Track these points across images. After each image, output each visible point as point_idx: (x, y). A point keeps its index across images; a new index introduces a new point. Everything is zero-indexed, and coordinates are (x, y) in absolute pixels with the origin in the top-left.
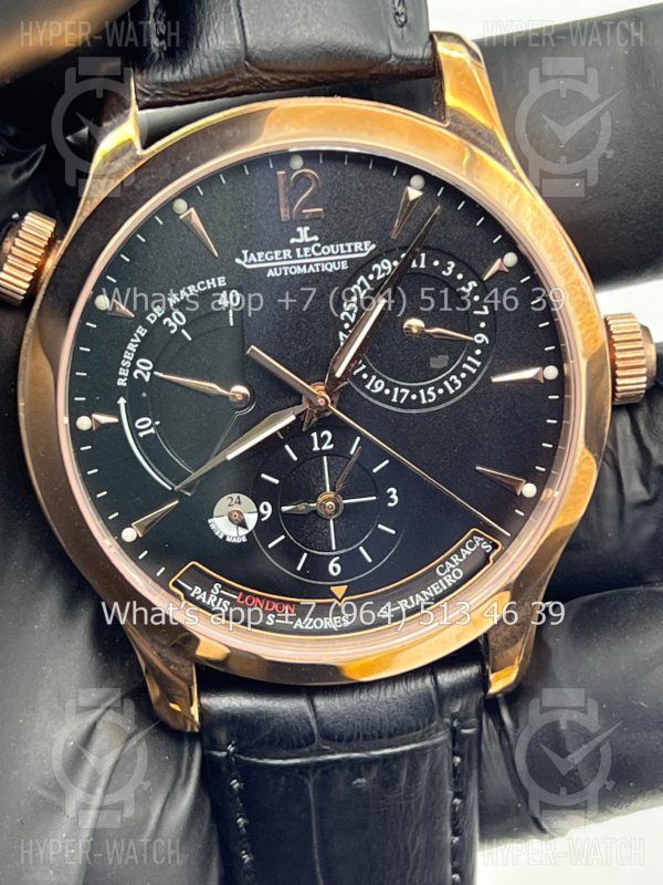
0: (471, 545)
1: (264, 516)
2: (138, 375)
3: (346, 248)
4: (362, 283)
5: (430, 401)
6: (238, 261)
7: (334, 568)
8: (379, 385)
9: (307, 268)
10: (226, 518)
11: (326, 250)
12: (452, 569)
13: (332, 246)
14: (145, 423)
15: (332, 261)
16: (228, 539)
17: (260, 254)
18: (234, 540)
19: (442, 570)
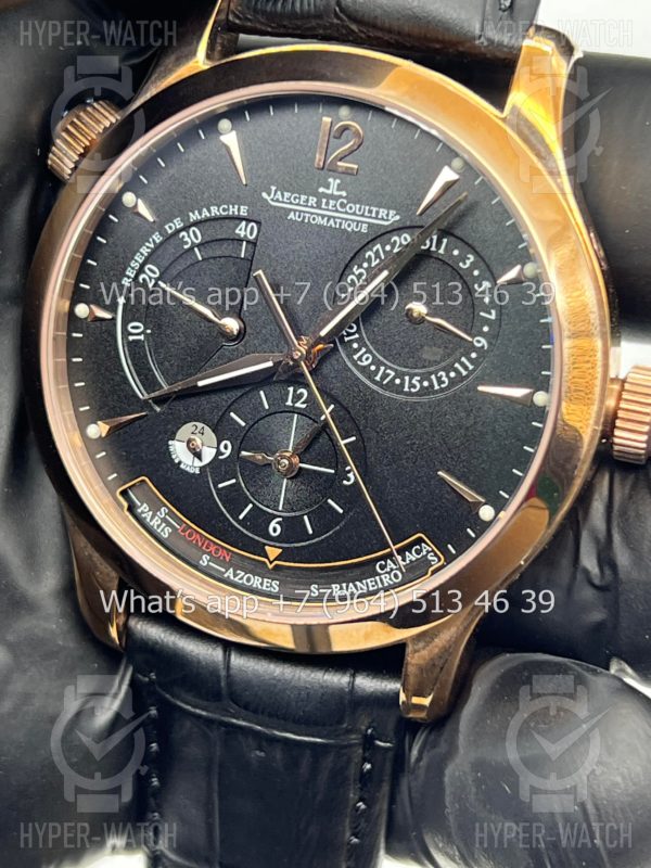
0: (418, 552)
1: (222, 454)
2: (144, 280)
3: (370, 212)
4: (377, 250)
5: (413, 390)
6: (264, 195)
7: (275, 528)
8: (367, 359)
9: (328, 221)
10: (185, 444)
11: (351, 208)
12: (392, 570)
13: (358, 206)
14: (137, 328)
15: (353, 221)
16: (182, 466)
17: (287, 194)
18: (188, 469)
19: (382, 567)
